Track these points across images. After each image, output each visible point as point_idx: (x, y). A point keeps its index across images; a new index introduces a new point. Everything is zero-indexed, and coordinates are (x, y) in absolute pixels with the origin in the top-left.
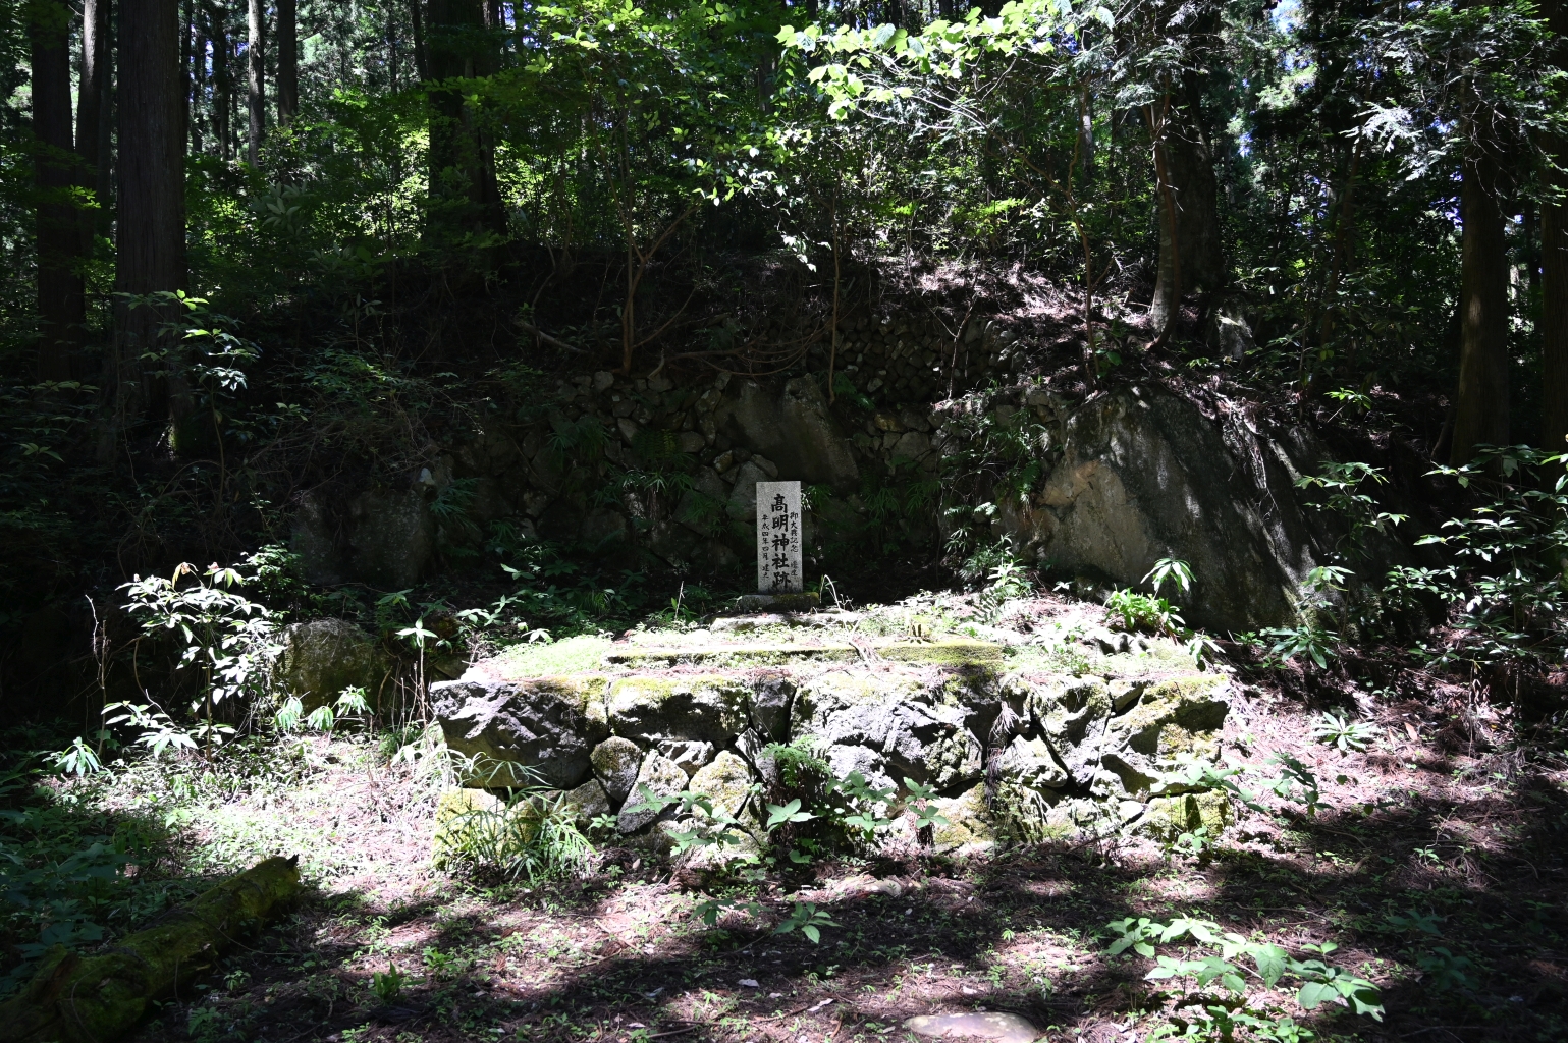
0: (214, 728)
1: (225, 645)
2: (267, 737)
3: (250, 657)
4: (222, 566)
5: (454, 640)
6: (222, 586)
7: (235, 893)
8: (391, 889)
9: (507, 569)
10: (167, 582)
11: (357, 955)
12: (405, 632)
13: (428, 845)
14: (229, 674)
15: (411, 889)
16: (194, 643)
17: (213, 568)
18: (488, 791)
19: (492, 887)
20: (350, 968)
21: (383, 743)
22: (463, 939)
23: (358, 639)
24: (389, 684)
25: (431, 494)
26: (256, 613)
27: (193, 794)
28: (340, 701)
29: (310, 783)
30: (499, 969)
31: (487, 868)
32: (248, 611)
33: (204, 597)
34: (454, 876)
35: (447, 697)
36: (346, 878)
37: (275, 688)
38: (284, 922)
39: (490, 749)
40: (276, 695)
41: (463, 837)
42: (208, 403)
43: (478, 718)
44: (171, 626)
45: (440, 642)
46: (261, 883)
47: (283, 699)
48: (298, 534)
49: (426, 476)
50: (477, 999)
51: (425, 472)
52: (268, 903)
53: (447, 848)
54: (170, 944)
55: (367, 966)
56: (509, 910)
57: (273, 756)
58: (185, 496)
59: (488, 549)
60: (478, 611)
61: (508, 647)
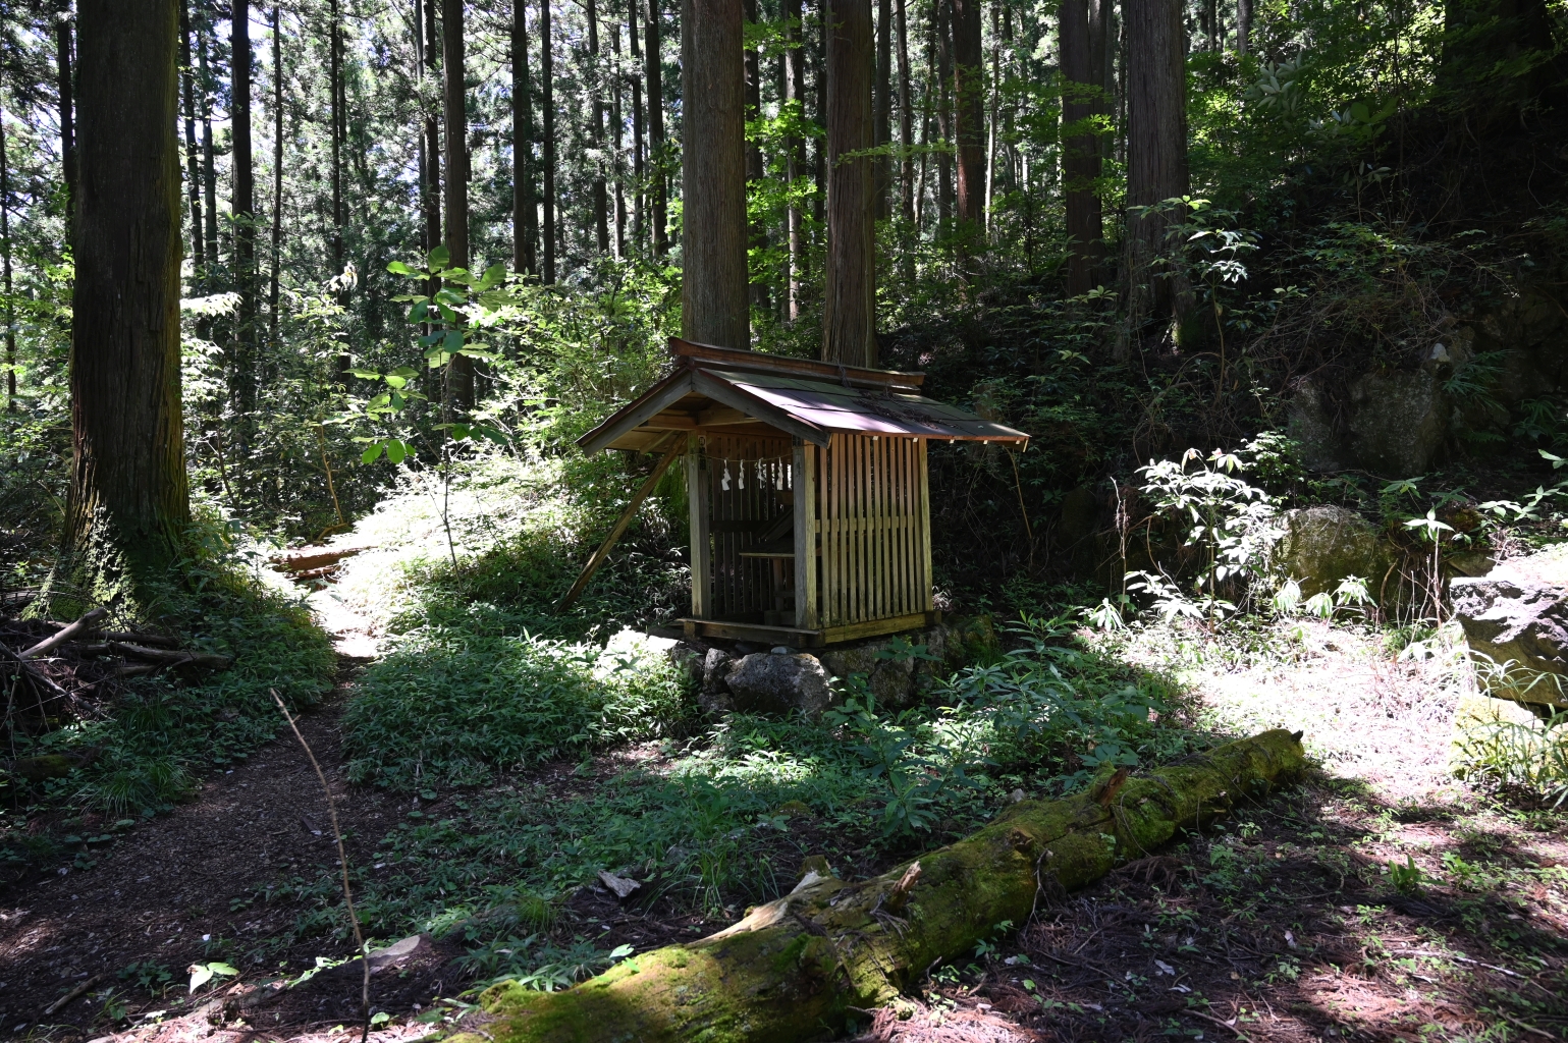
0: (1216, 603)
1: (1228, 526)
2: (1265, 617)
3: (1252, 539)
4: (1225, 452)
5: (1475, 535)
6: (1223, 470)
7: (1246, 752)
8: (1400, 786)
9: (1546, 456)
10: (1176, 466)
11: (1367, 839)
12: (1414, 523)
13: (1442, 749)
14: (1232, 554)
15: (1424, 791)
16: (1200, 523)
17: (1217, 454)
18: (1521, 704)
19: (1525, 810)
20: (1359, 850)
21: (1387, 637)
22: (1489, 855)
23: (1360, 528)
24: (1395, 576)
25: (1445, 372)
26: (1256, 497)
27: (1199, 661)
28: (1339, 590)
29: (1309, 666)
30: (1538, 898)
31: (1518, 788)
32: (1249, 496)
33: (1209, 480)
34: (1474, 789)
35: (1470, 595)
36: (1351, 764)
37: (1272, 571)
38: (1291, 791)
39: (1525, 658)
40: (1274, 578)
41: (1488, 748)
42: (1210, 296)
43: (1509, 622)
44: (1180, 506)
45: (1457, 536)
46: (1268, 750)
47: (1281, 582)
48: (1297, 420)
49: (1439, 352)
50: (1511, 921)
51: (1439, 349)
52: (1275, 771)
53: (1467, 757)
54: (1192, 783)
55: (1378, 853)
56: (1550, 840)
57: (1271, 636)
58: (1189, 388)
59: (1517, 433)
60: (1507, 503)
61: (1549, 546)
